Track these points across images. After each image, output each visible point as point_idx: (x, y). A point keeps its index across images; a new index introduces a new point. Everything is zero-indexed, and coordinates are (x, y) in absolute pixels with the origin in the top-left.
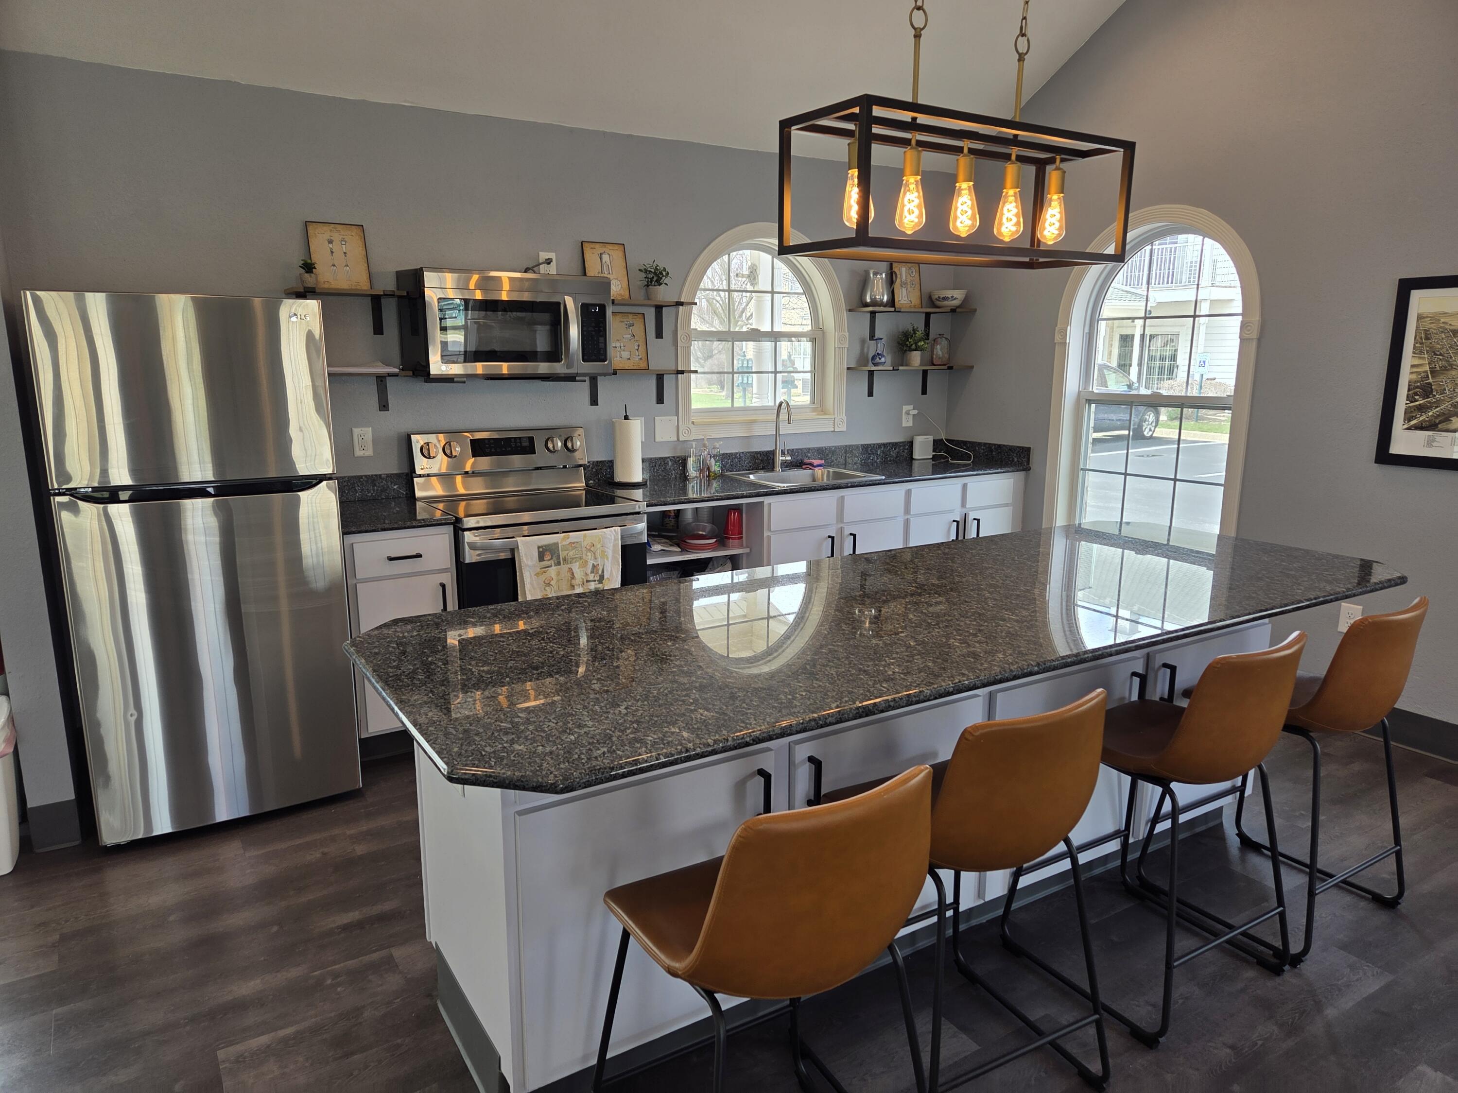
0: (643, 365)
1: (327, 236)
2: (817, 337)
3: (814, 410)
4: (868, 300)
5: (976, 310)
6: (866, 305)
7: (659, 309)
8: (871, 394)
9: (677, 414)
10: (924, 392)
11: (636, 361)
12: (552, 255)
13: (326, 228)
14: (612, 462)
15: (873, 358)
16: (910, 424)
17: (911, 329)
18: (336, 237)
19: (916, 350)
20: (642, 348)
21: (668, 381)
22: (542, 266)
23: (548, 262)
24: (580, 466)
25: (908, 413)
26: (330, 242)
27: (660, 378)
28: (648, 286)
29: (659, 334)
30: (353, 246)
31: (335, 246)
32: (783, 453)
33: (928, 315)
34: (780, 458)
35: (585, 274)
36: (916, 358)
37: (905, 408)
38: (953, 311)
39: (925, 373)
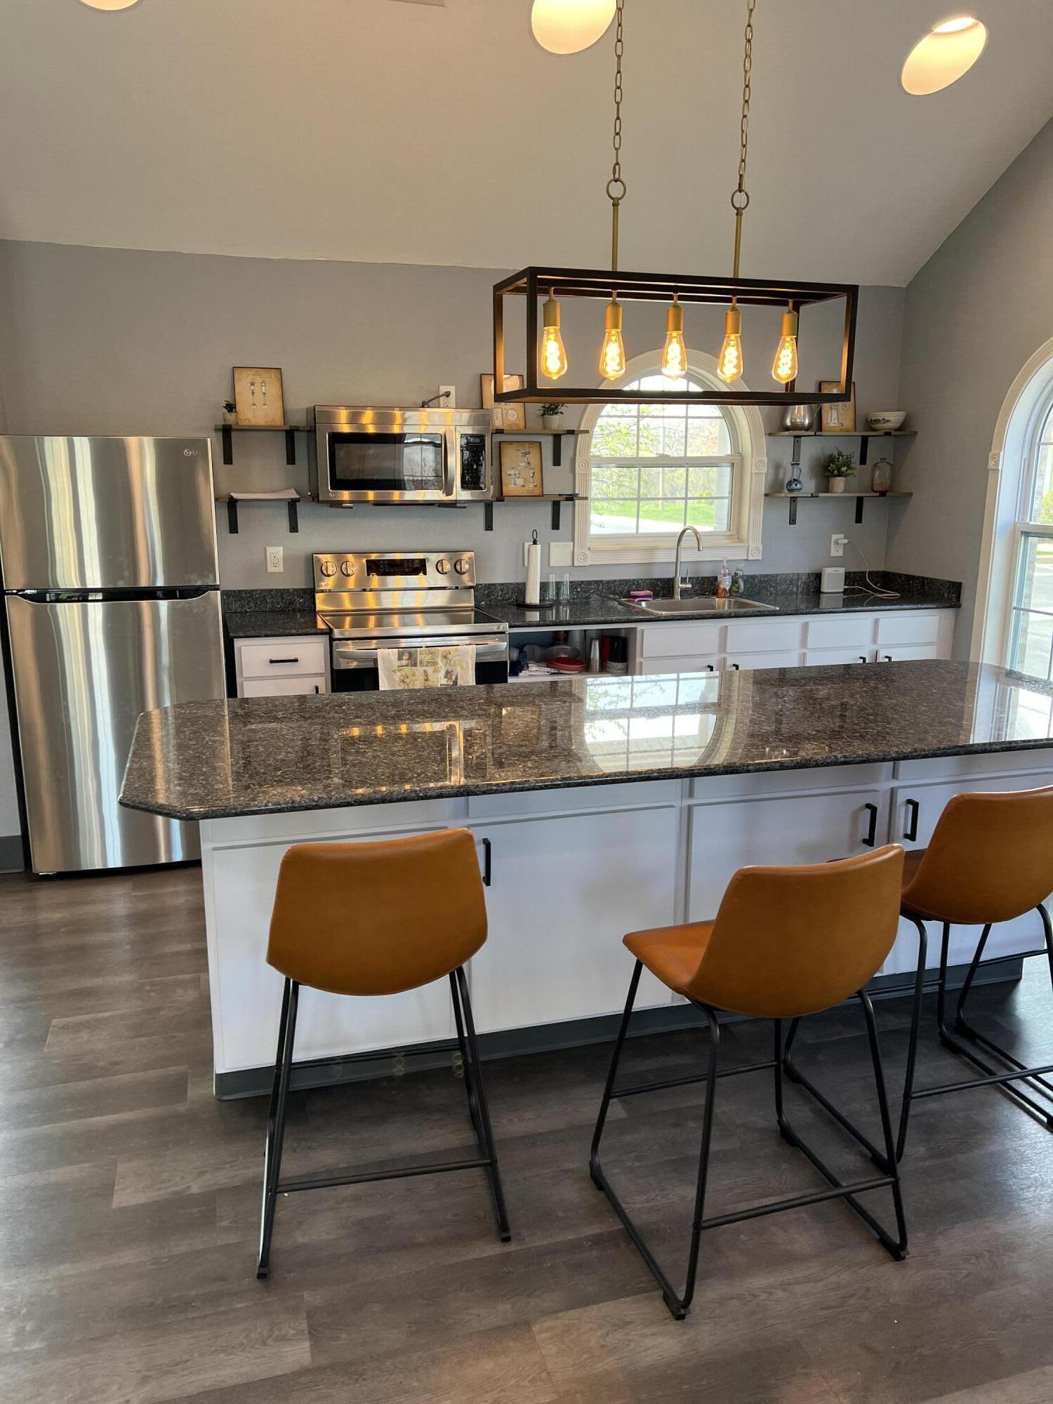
0: (537, 491)
1: (250, 379)
2: (736, 463)
3: (730, 537)
4: (788, 422)
5: (916, 433)
6: (787, 429)
7: (557, 438)
8: (793, 521)
9: (573, 540)
10: (859, 519)
11: (531, 487)
12: (452, 389)
13: (250, 372)
15: (790, 483)
16: (841, 553)
17: (836, 453)
18: (258, 380)
19: (839, 475)
20: (537, 476)
21: (565, 508)
22: (441, 399)
23: (447, 394)
24: (471, 587)
25: (837, 543)
26: (253, 384)
27: (556, 506)
28: (543, 415)
29: (557, 462)
30: (272, 389)
31: (256, 388)
32: (683, 580)
33: (865, 440)
34: (679, 586)
35: (482, 408)
36: (839, 484)
37: (834, 537)
38: (888, 434)
39: (860, 501)
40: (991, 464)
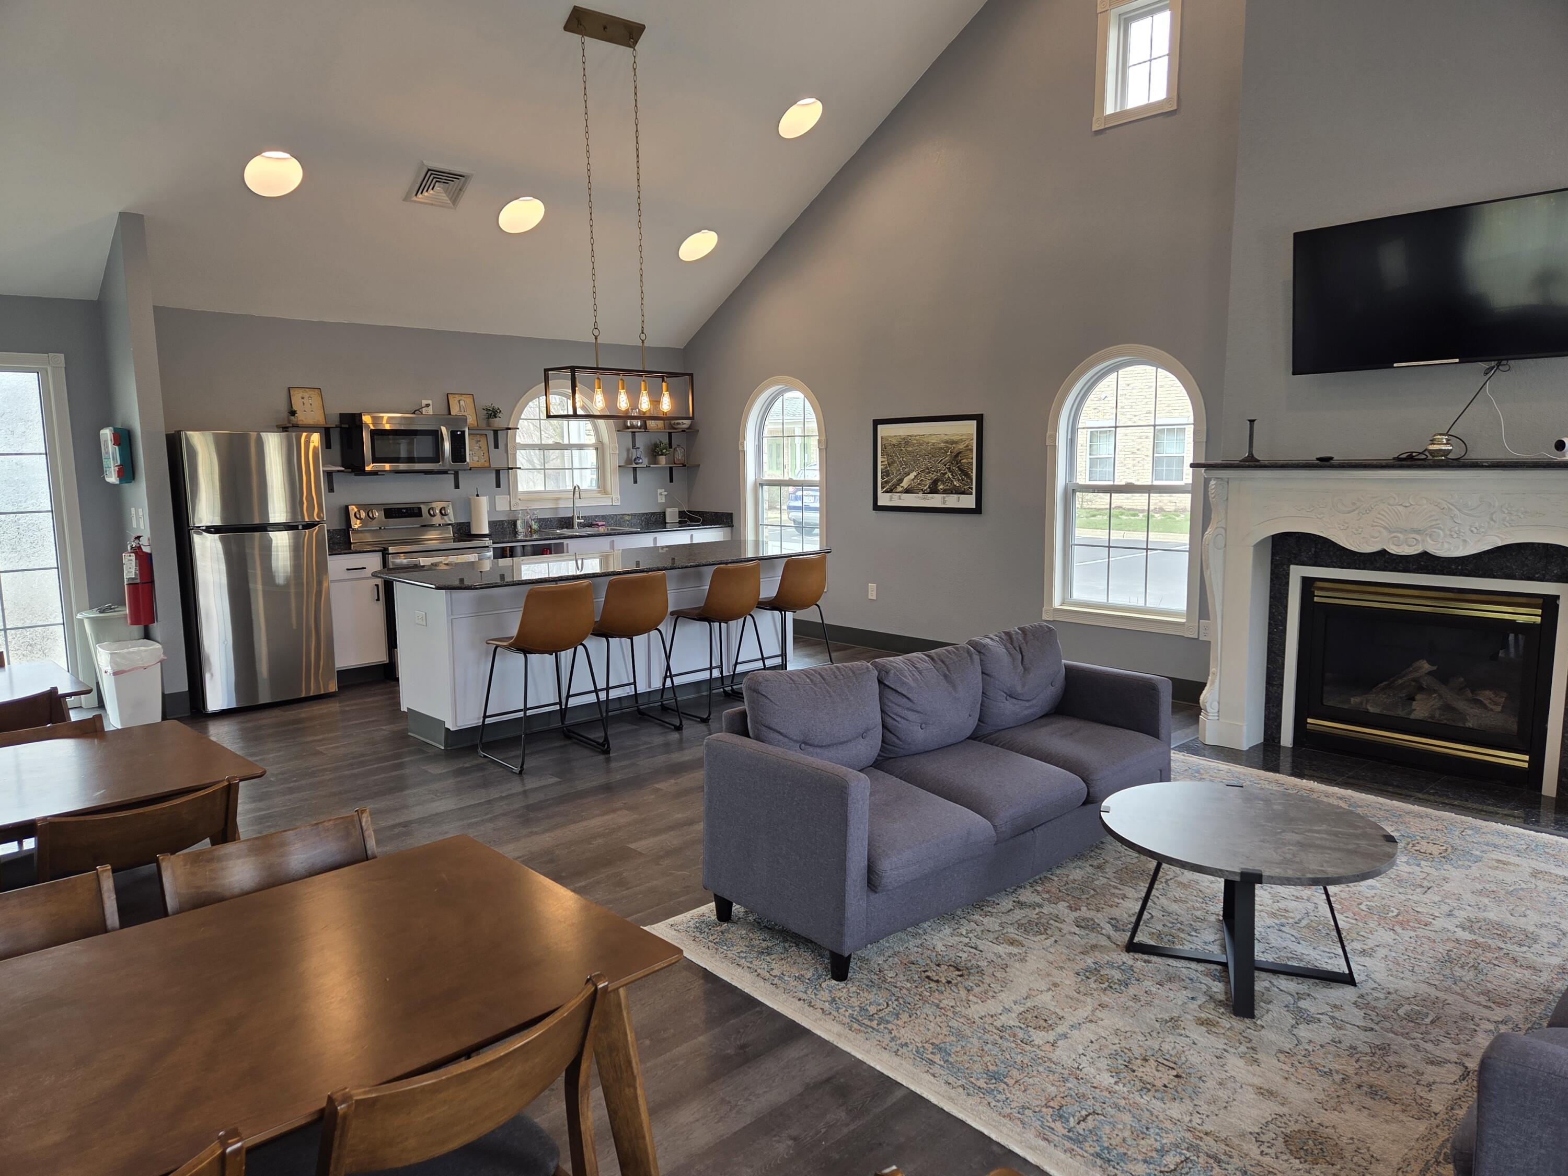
0: (487, 465)
1: (301, 395)
2: (599, 448)
3: (599, 492)
4: (629, 425)
5: (698, 431)
6: (628, 428)
7: (496, 432)
8: (635, 482)
9: (509, 495)
10: (671, 481)
11: (483, 462)
12: (430, 402)
13: (300, 390)
14: (469, 523)
15: (635, 459)
16: (663, 501)
17: (658, 442)
18: (306, 395)
19: (662, 455)
20: (486, 454)
21: (503, 475)
22: (424, 409)
23: (428, 405)
24: (449, 524)
25: (661, 494)
26: (303, 398)
27: (498, 472)
28: (488, 418)
29: (496, 446)
30: (315, 400)
31: (305, 401)
32: (578, 518)
33: (670, 434)
34: (576, 521)
35: (450, 414)
36: (662, 460)
37: (659, 491)
38: (683, 431)
39: (671, 469)
40: (740, 448)
